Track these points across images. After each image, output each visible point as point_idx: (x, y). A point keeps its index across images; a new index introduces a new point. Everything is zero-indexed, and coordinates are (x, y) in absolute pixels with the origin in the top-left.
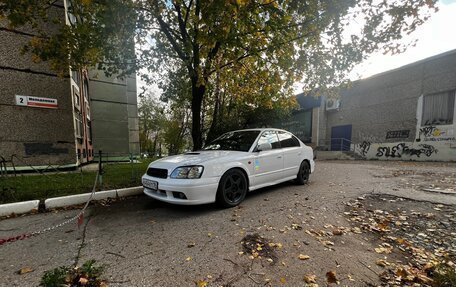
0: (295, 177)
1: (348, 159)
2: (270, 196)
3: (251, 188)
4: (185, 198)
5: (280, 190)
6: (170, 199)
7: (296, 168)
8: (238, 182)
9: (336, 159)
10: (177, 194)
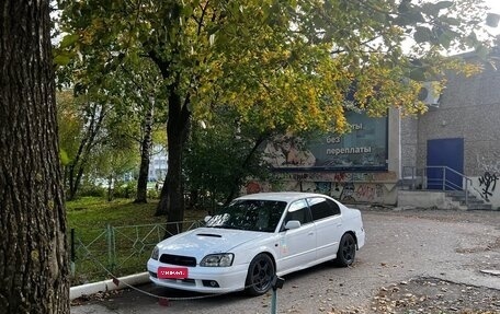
0: (334, 256)
1: (455, 209)
2: (301, 283)
3: (279, 274)
4: (217, 285)
5: (312, 276)
6: (199, 287)
7: (336, 244)
8: (265, 268)
9: (434, 208)
10: (206, 283)
